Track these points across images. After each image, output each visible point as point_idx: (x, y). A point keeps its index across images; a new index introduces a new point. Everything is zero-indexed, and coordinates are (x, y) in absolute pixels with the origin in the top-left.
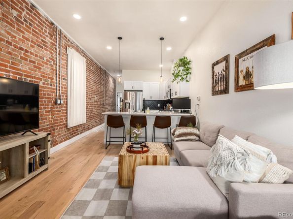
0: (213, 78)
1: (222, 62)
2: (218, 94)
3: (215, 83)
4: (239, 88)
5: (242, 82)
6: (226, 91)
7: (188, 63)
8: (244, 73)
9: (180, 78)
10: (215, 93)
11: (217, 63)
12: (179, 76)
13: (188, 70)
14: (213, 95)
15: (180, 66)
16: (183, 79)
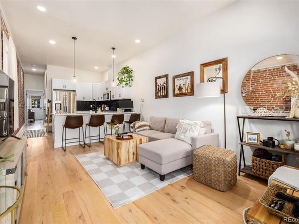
0: (156, 87)
1: (163, 77)
2: (160, 98)
3: (158, 90)
4: (175, 95)
5: (177, 92)
6: (166, 96)
7: (131, 72)
8: (178, 87)
9: (124, 83)
10: (157, 97)
11: (160, 77)
12: (124, 81)
13: (131, 77)
14: (156, 98)
15: (124, 73)
16: (127, 84)
